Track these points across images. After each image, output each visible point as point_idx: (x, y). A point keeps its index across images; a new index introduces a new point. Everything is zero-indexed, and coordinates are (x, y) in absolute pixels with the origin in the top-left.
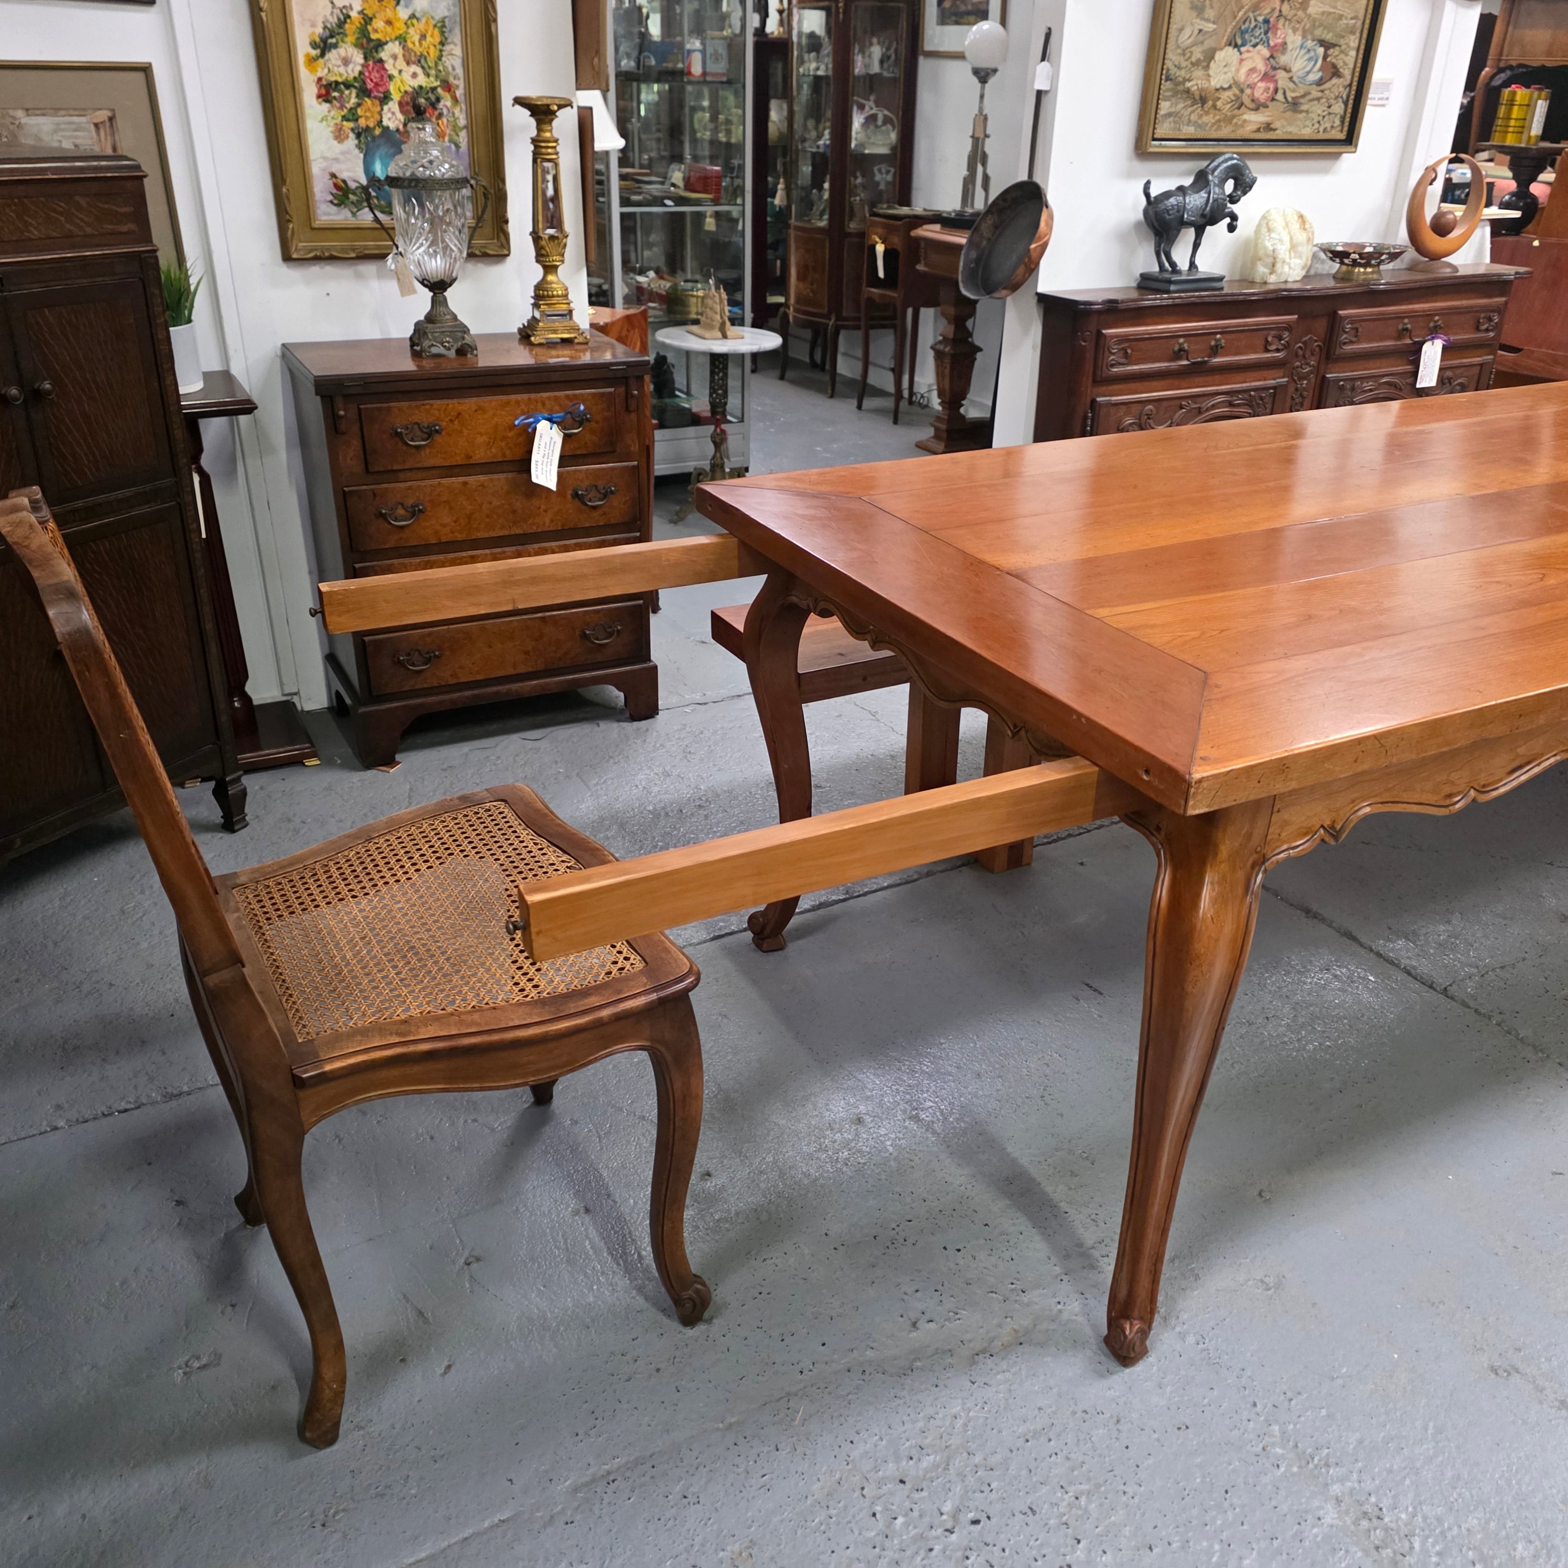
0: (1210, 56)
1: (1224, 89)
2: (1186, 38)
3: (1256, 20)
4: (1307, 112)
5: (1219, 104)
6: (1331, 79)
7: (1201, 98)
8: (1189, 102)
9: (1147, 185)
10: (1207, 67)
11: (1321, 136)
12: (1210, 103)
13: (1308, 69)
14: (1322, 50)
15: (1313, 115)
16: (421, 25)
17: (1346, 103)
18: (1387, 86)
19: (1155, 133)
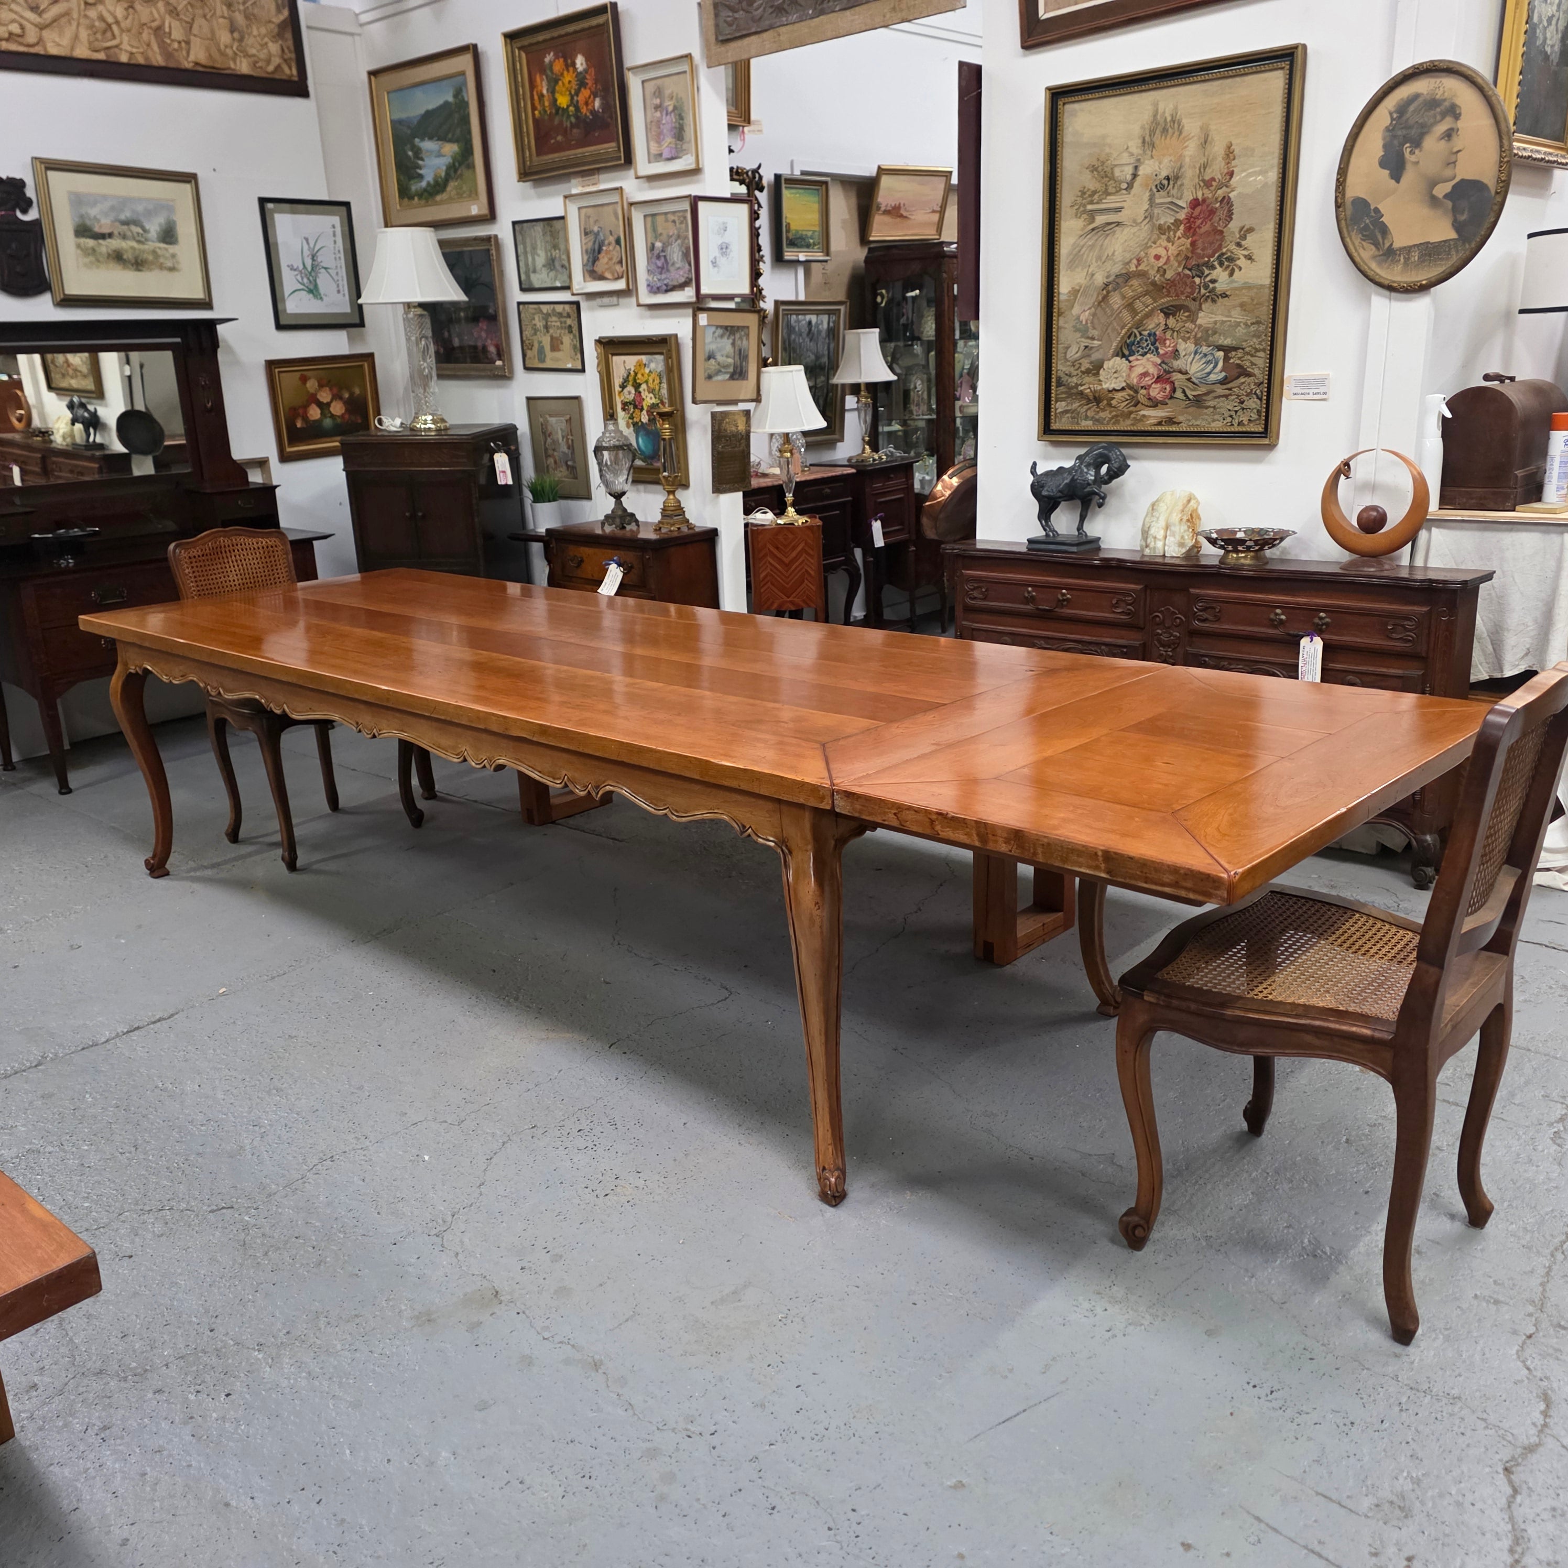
0: (1098, 366)
1: (1118, 391)
2: (1073, 353)
3: (1141, 334)
4: (1214, 407)
5: (1114, 402)
6: (1238, 377)
7: (1095, 398)
8: (1084, 402)
9: (1035, 464)
10: (1097, 374)
11: (1236, 428)
12: (1105, 402)
13: (1208, 370)
14: (1221, 354)
15: (1222, 411)
16: (652, 376)
17: (1261, 399)
18: (1322, 381)
19: (1054, 426)
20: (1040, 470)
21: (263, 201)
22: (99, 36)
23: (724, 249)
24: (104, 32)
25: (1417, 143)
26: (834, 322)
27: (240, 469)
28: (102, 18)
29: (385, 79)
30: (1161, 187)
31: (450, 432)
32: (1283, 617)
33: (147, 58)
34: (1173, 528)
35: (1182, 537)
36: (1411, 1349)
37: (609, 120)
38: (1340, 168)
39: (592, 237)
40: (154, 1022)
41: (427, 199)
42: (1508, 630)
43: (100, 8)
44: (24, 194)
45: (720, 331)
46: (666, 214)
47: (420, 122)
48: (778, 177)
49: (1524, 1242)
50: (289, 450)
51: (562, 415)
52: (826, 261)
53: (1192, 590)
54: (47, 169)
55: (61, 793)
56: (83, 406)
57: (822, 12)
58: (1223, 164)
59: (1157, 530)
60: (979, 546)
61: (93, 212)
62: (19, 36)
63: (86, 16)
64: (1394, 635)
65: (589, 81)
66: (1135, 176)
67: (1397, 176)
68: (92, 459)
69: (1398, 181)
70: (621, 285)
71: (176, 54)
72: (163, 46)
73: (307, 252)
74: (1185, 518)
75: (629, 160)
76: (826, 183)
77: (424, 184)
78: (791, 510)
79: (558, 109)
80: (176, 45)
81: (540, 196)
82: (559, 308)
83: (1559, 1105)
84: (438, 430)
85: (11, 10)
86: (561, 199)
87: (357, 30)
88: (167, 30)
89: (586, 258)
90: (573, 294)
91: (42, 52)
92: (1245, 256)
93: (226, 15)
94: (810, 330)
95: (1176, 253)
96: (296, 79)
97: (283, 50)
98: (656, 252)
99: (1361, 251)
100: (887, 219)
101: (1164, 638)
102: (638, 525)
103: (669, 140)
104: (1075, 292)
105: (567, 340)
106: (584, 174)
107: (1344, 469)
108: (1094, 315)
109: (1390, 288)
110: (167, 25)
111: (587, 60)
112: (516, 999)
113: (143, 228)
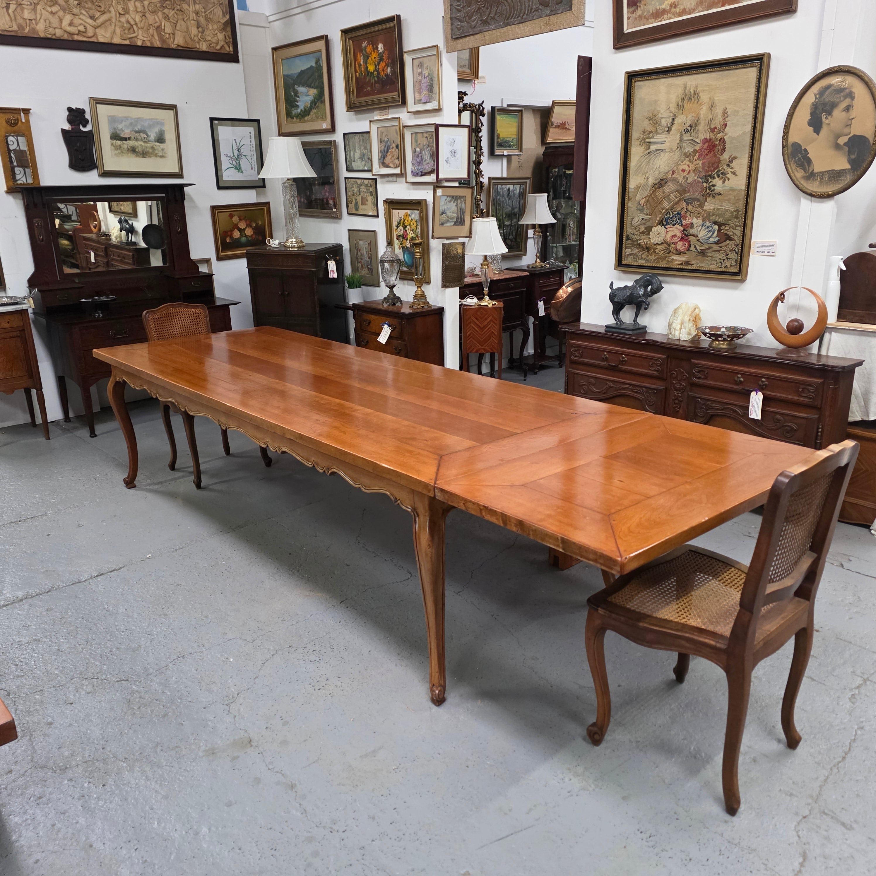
0: (649, 230)
1: (659, 244)
2: (635, 222)
3: (673, 213)
4: (712, 257)
5: (657, 251)
6: (725, 241)
7: (647, 248)
8: (641, 249)
9: (612, 283)
10: (649, 234)
11: (723, 270)
12: (652, 250)
13: (709, 236)
14: (716, 227)
15: (716, 259)
16: (413, 221)
17: (738, 254)
18: (772, 245)
19: (624, 262)
20: (615, 287)
21: (212, 120)
22: (126, 32)
23: (453, 153)
24: (129, 29)
25: (829, 113)
26: (523, 189)
27: (194, 264)
28: (128, 22)
29: (280, 52)
30: (687, 131)
31: (305, 249)
32: (742, 379)
33: (151, 43)
34: (685, 324)
35: (690, 330)
36: (735, 819)
37: (395, 80)
38: (785, 126)
39: (384, 144)
40: (111, 571)
41: (300, 119)
42: (873, 394)
43: (127, 16)
44: (85, 117)
45: (449, 199)
46: (422, 133)
47: (298, 76)
48: (493, 108)
49: (817, 760)
50: (222, 254)
51: (366, 241)
52: (520, 155)
53: (693, 361)
54: (97, 103)
55: (91, 436)
56: (126, 221)
57: (508, 25)
58: (721, 119)
59: (676, 325)
60: (582, 327)
61: (120, 126)
62: (83, 32)
63: (120, 21)
64: (803, 394)
65: (385, 57)
66: (672, 124)
68: (129, 250)
69: (818, 134)
70: (397, 171)
71: (167, 40)
72: (160, 36)
73: (235, 147)
74: (692, 319)
75: (404, 102)
76: (521, 111)
77: (299, 110)
78: (486, 298)
79: (368, 72)
80: (167, 36)
81: (358, 120)
82: (366, 182)
83: (859, 679)
84: (299, 247)
85: (80, 19)
86: (368, 122)
87: (268, 25)
88: (163, 28)
89: (380, 155)
90: (373, 175)
91: (96, 41)
92: (732, 173)
93: (195, 19)
94: (509, 193)
95: (693, 168)
96: (232, 53)
97: (225, 38)
98: (416, 154)
99: (796, 173)
100: (557, 130)
101: (677, 386)
102: (402, 304)
103: (425, 92)
104: (638, 188)
105: (370, 199)
106: (380, 109)
107: (781, 297)
108: (648, 201)
109: (811, 195)
110: (163, 25)
111: (384, 46)
112: (298, 571)
113: (147, 135)
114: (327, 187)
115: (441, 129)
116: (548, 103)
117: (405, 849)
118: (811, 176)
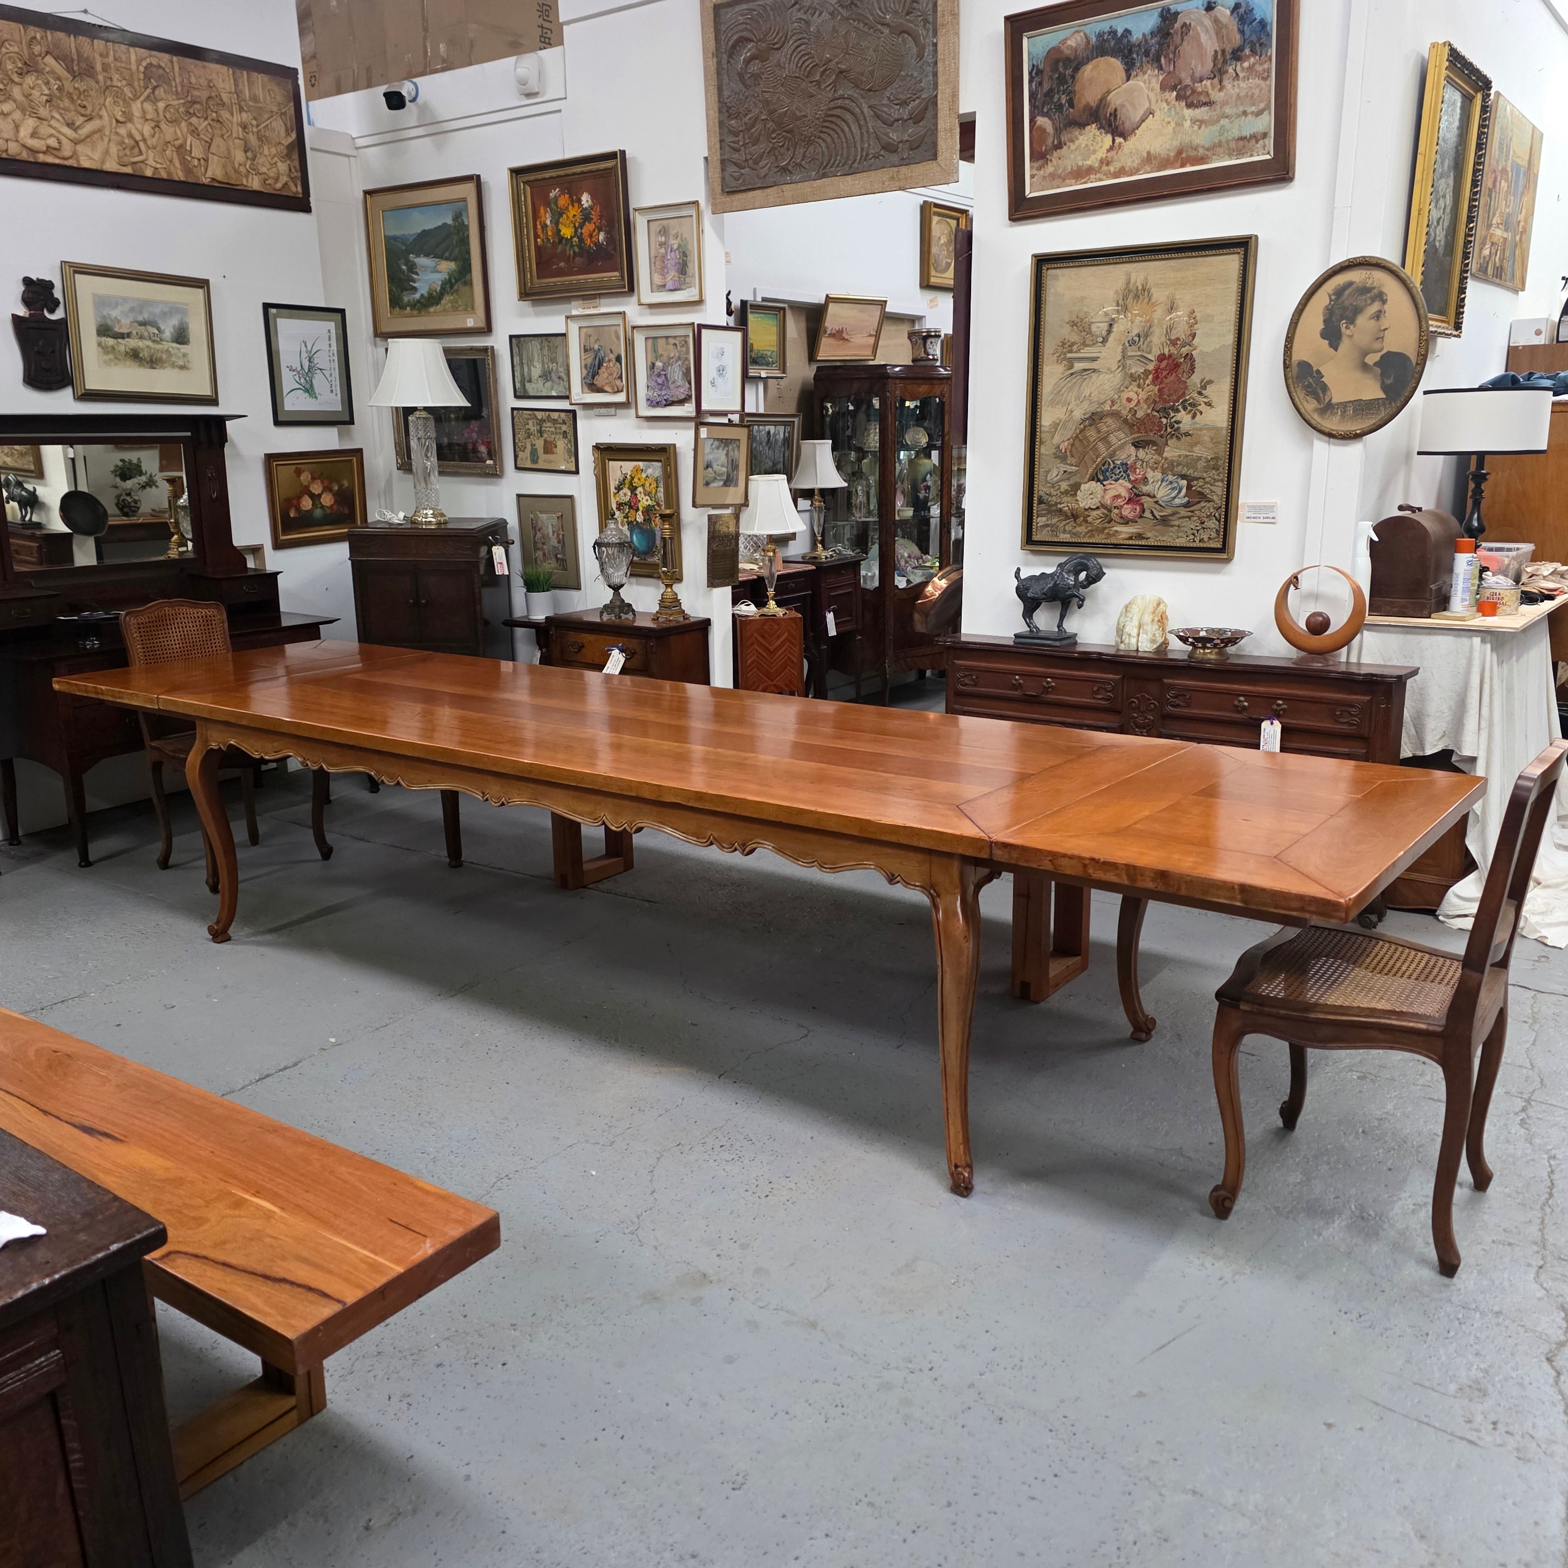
0: (1076, 487)
1: (1093, 509)
2: (1053, 475)
3: (1114, 463)
4: (1179, 526)
5: (1089, 519)
6: (1199, 502)
7: (1073, 515)
8: (1062, 518)
9: (1019, 569)
10: (1075, 494)
11: (1197, 544)
12: (1081, 518)
13: (1173, 495)
14: (1184, 482)
15: (1185, 529)
16: (650, 480)
17: (1219, 521)
18: (1271, 508)
19: (1035, 538)
20: (1023, 575)
21: (267, 307)
22: (127, 152)
23: (721, 371)
24: (133, 148)
25: (1352, 321)
26: (789, 433)
27: (239, 555)
28: (130, 136)
29: (379, 198)
30: (1132, 343)
31: (450, 526)
32: (1246, 704)
33: (169, 173)
34: (1145, 627)
35: (1154, 635)
36: (1455, 1280)
37: (612, 252)
38: (1287, 337)
39: (592, 355)
40: (282, 1070)
41: (420, 311)
42: (1428, 716)
43: (129, 125)
44: (53, 295)
45: (716, 443)
46: (667, 337)
47: (415, 240)
48: (744, 303)
49: (1518, 1201)
50: (282, 538)
51: (554, 512)
52: (782, 378)
53: (1165, 680)
54: (75, 272)
55: (83, 865)
57: (824, 176)
58: (1186, 327)
59: (1131, 629)
60: (963, 639)
61: (115, 313)
62: (56, 149)
63: (117, 133)
64: (1341, 720)
65: (594, 216)
66: (1109, 332)
67: (1334, 345)
69: (1336, 350)
70: (621, 398)
71: (195, 170)
72: (183, 162)
73: (304, 355)
74: (1156, 619)
75: (631, 288)
76: (784, 309)
77: (417, 296)
78: (772, 603)
79: (561, 239)
80: (196, 162)
81: (537, 314)
82: (555, 415)
83: (1519, 1100)
84: (439, 523)
85: (50, 126)
86: (564, 318)
87: (354, 153)
88: (188, 148)
89: (585, 372)
90: (571, 404)
91: (75, 165)
92: (1206, 403)
93: (241, 136)
94: (769, 439)
95: (1145, 397)
96: (301, 196)
97: (290, 170)
98: (656, 371)
99: (1305, 403)
100: (831, 341)
101: (1140, 721)
102: (634, 615)
103: (672, 274)
104: (1055, 425)
105: (561, 444)
106: (584, 298)
107: (1294, 581)
108: (1073, 445)
109: (1330, 435)
110: (188, 143)
111: (593, 198)
113: (158, 329)
114: (474, 425)
115: (704, 331)
116: (817, 298)
117: (1034, 1378)
118: (1328, 408)
